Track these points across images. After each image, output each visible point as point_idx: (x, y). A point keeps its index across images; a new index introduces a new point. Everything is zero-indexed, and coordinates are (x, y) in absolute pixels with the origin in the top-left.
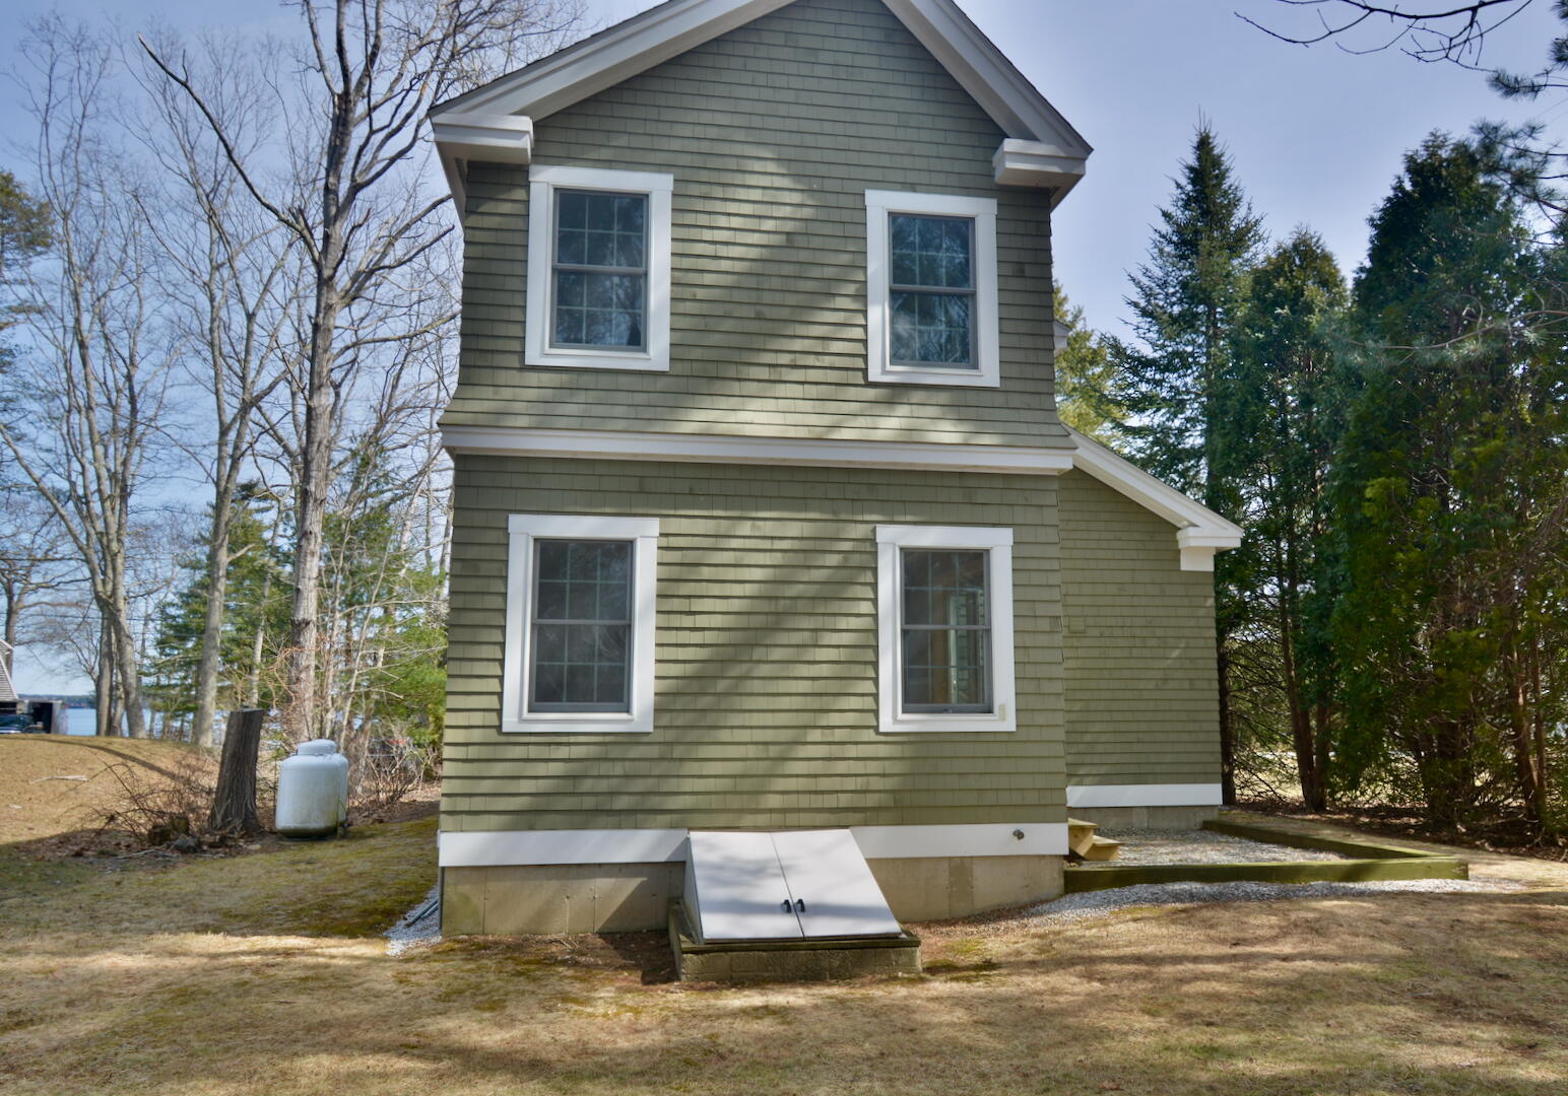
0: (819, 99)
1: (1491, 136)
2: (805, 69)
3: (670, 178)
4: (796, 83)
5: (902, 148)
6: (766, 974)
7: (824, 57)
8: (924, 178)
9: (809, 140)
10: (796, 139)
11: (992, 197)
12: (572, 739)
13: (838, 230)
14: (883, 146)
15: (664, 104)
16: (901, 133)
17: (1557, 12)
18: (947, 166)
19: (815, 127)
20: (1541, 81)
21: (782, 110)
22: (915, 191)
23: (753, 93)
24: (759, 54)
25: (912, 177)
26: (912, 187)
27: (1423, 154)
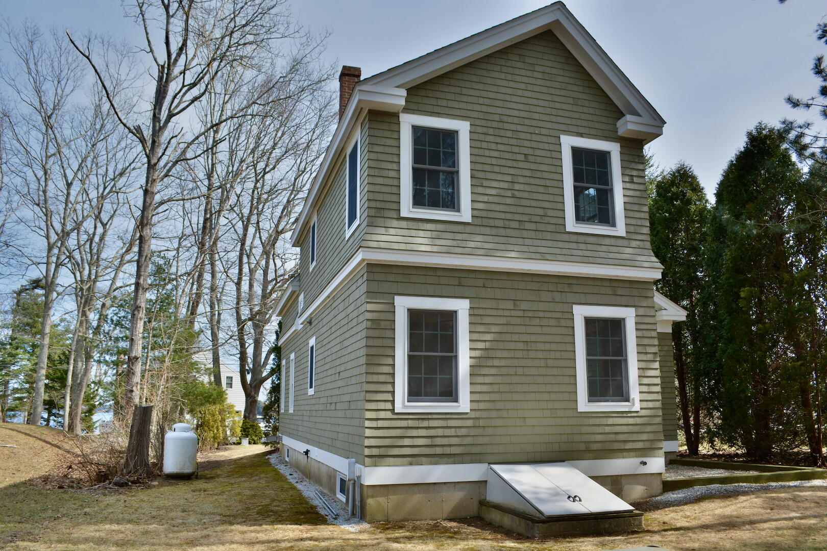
0: (537, 88)
1: (789, 126)
2: (529, 73)
3: (468, 123)
4: (525, 80)
5: (576, 115)
6: (576, 532)
7: (537, 68)
8: (586, 131)
9: (533, 109)
10: (527, 108)
11: (618, 142)
12: (430, 417)
13: (548, 154)
14: (567, 114)
15: (464, 86)
16: (575, 108)
17: (813, 71)
18: (596, 125)
19: (535, 102)
20: (810, 102)
21: (520, 93)
22: (582, 137)
23: (505, 83)
24: (507, 65)
25: (581, 130)
26: (581, 135)
27: (754, 132)
